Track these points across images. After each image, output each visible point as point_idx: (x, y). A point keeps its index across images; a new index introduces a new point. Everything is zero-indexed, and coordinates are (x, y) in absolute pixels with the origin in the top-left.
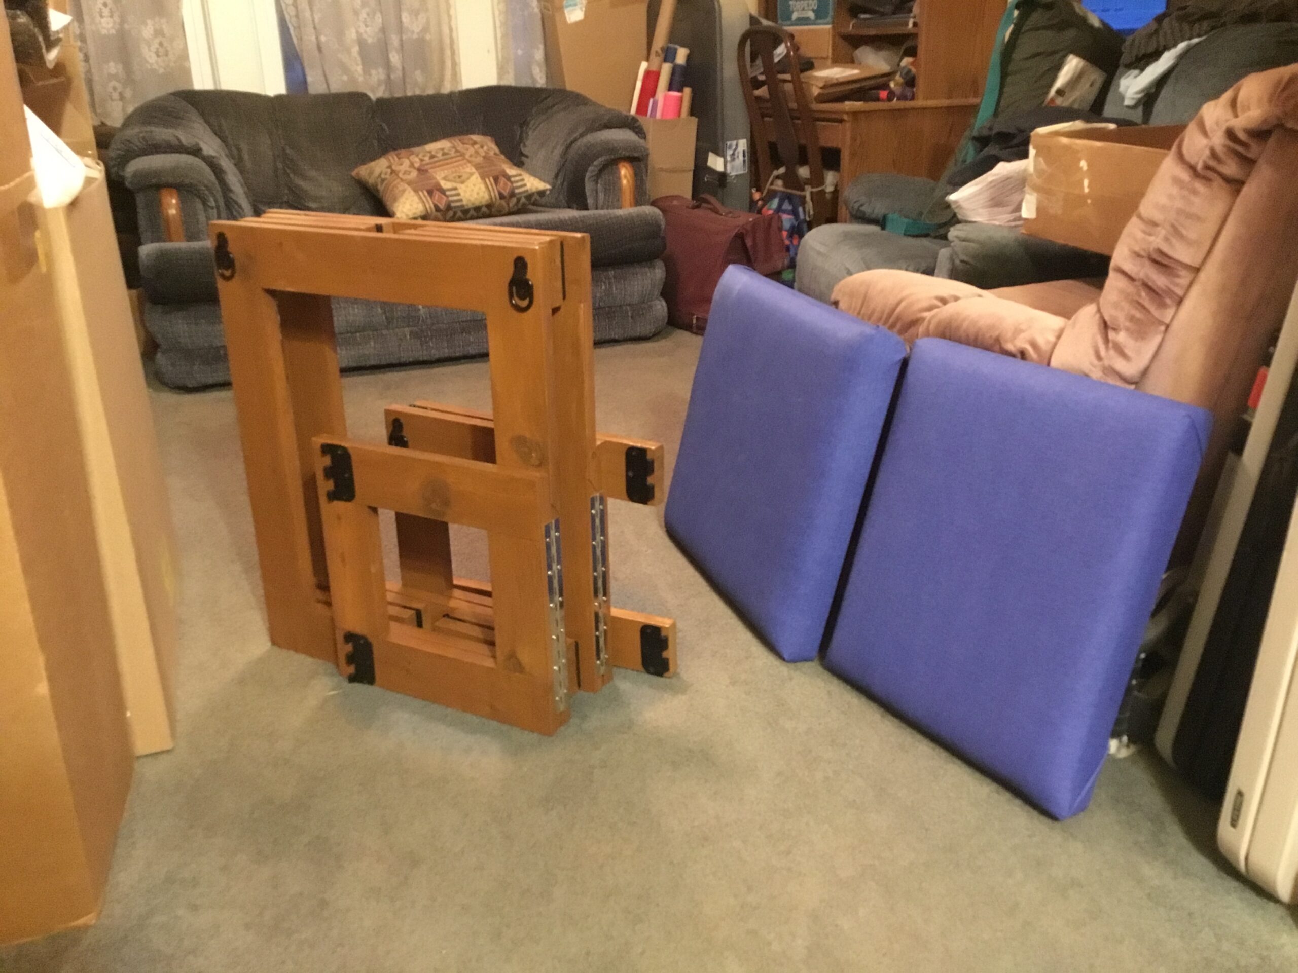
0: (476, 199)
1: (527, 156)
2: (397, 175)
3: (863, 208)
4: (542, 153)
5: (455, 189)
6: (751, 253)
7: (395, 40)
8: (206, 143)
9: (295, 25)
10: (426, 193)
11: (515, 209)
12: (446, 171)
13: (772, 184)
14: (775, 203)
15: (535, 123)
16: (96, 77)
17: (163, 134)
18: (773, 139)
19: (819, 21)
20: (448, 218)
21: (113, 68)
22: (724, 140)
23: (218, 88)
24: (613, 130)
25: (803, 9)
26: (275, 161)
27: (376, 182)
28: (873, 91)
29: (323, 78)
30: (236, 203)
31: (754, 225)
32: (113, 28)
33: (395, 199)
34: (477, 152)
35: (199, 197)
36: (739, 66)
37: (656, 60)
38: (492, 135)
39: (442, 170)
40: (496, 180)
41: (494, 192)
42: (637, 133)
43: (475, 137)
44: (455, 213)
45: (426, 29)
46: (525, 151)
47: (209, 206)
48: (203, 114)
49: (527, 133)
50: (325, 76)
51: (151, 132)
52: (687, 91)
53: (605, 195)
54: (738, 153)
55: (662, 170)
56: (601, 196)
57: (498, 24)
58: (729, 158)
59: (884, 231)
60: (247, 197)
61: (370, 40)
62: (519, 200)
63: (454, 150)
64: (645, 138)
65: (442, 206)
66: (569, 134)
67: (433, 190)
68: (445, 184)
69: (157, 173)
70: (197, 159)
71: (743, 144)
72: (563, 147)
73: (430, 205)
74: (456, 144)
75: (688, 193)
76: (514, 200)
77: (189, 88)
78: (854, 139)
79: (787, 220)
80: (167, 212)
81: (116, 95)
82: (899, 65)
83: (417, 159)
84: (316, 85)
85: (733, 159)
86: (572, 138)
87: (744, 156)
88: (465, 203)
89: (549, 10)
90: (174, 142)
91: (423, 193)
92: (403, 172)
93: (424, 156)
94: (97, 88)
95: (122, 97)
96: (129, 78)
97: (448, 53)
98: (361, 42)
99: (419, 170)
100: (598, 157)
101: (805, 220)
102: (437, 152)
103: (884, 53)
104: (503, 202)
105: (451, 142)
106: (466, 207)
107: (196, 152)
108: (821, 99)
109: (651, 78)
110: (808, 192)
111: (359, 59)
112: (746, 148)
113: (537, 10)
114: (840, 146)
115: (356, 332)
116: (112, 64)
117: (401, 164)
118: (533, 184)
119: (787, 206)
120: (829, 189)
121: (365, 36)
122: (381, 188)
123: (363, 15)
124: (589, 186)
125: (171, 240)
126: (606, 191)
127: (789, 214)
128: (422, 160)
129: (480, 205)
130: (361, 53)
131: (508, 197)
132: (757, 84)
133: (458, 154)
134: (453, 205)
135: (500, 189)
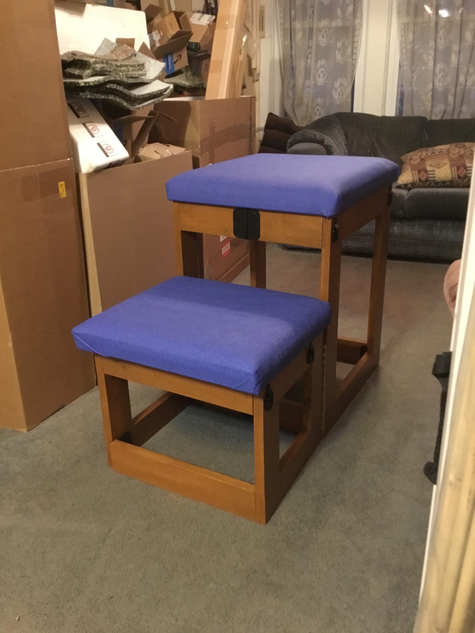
0: (444, 177)
5: (434, 171)
10: (417, 171)
11: (467, 185)
12: (434, 161)
16: (310, 105)
17: (310, 133)
20: (426, 185)
39: (432, 160)
40: (458, 168)
41: (455, 175)
44: (430, 184)
48: (342, 124)
61: (440, 89)
62: (469, 180)
65: (423, 179)
67: (422, 170)
68: (429, 168)
73: (416, 178)
76: (466, 180)
81: (318, 113)
83: (425, 154)
84: (407, 112)
88: (436, 178)
90: (314, 137)
92: (414, 159)
93: (430, 152)
95: (320, 114)
96: (324, 106)
98: (434, 90)
99: (422, 159)
104: (460, 180)
106: (437, 181)
107: (321, 143)
111: (430, 99)
117: (416, 156)
121: (437, 87)
122: (403, 166)
123: (439, 77)
129: (446, 180)
131: (462, 178)
133: (447, 152)
134: (429, 179)
135: (459, 173)
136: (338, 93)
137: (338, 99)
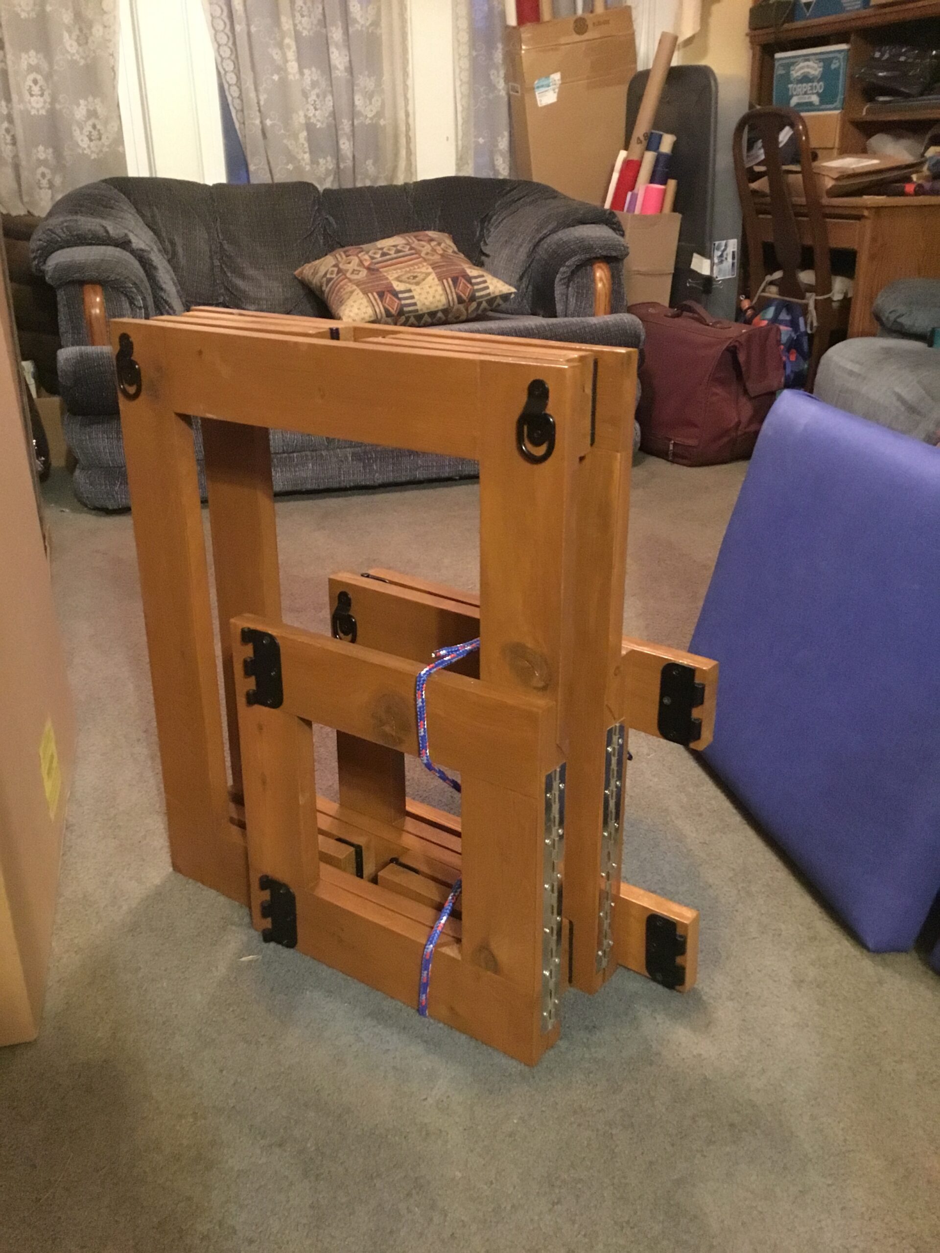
0: (431, 303)
1: (487, 256)
2: (345, 275)
3: (901, 320)
4: (506, 252)
5: (410, 291)
6: (744, 369)
7: (346, 125)
8: (136, 235)
9: (238, 108)
10: (376, 296)
11: (474, 315)
12: (399, 271)
13: (764, 291)
14: (770, 312)
15: (497, 219)
16: (24, 163)
17: (88, 223)
18: (770, 239)
19: (823, 107)
20: (399, 324)
21: (42, 152)
22: (712, 239)
23: (154, 176)
24: (588, 226)
25: (806, 93)
26: (211, 258)
27: (320, 282)
28: (895, 185)
29: (266, 167)
30: (166, 302)
31: (750, 337)
32: (43, 107)
33: (342, 302)
34: (434, 250)
35: (126, 295)
36: (735, 156)
37: (636, 148)
38: (450, 233)
39: (395, 270)
40: (455, 281)
41: (452, 296)
42: (614, 229)
43: (431, 233)
44: (408, 318)
45: (379, 114)
46: (486, 250)
47: (137, 307)
48: (135, 204)
49: (488, 230)
50: (269, 163)
51: (76, 220)
52: (672, 184)
53: (577, 300)
54: (727, 255)
55: (639, 273)
56: (572, 301)
57: (460, 108)
58: (716, 260)
59: (930, 349)
60: (180, 297)
61: (319, 125)
62: (479, 304)
63: (408, 247)
64: (623, 235)
65: (393, 310)
66: (538, 231)
67: (385, 292)
68: (398, 286)
69: (80, 267)
70: (125, 252)
71: (733, 245)
72: (531, 245)
73: (380, 309)
74: (410, 241)
75: (665, 301)
76: (474, 305)
77: (124, 175)
78: (874, 239)
79: (785, 332)
80: (90, 312)
81: (44, 183)
82: (923, 155)
83: (367, 257)
84: (259, 174)
85: (721, 262)
86: (541, 235)
87: (733, 258)
88: (419, 307)
89: (517, 92)
90: (102, 232)
91: (372, 294)
92: (350, 271)
93: (375, 253)
94: (24, 174)
95: (51, 186)
96: (59, 163)
97: (403, 140)
98: (309, 127)
99: (368, 269)
100: (571, 257)
101: (806, 333)
102: (389, 250)
103: (905, 143)
104: (461, 307)
105: (405, 238)
106: (421, 312)
107: (124, 244)
108: (834, 193)
109: (631, 169)
110: (811, 300)
111: (306, 145)
112: (735, 250)
113: (503, 93)
114: (856, 247)
115: (293, 452)
116: (41, 148)
117: (349, 263)
118: (496, 287)
119: (784, 316)
120: (837, 296)
121: (313, 120)
122: (326, 289)
123: (313, 97)
124: (559, 290)
125: (93, 344)
126: (579, 296)
127: (787, 326)
128: (372, 258)
129: (436, 309)
130: (309, 139)
131: (467, 301)
132: (755, 176)
133: (413, 251)
134: (406, 309)
135: (458, 292)
136: (88, 133)
137: (89, 147)
